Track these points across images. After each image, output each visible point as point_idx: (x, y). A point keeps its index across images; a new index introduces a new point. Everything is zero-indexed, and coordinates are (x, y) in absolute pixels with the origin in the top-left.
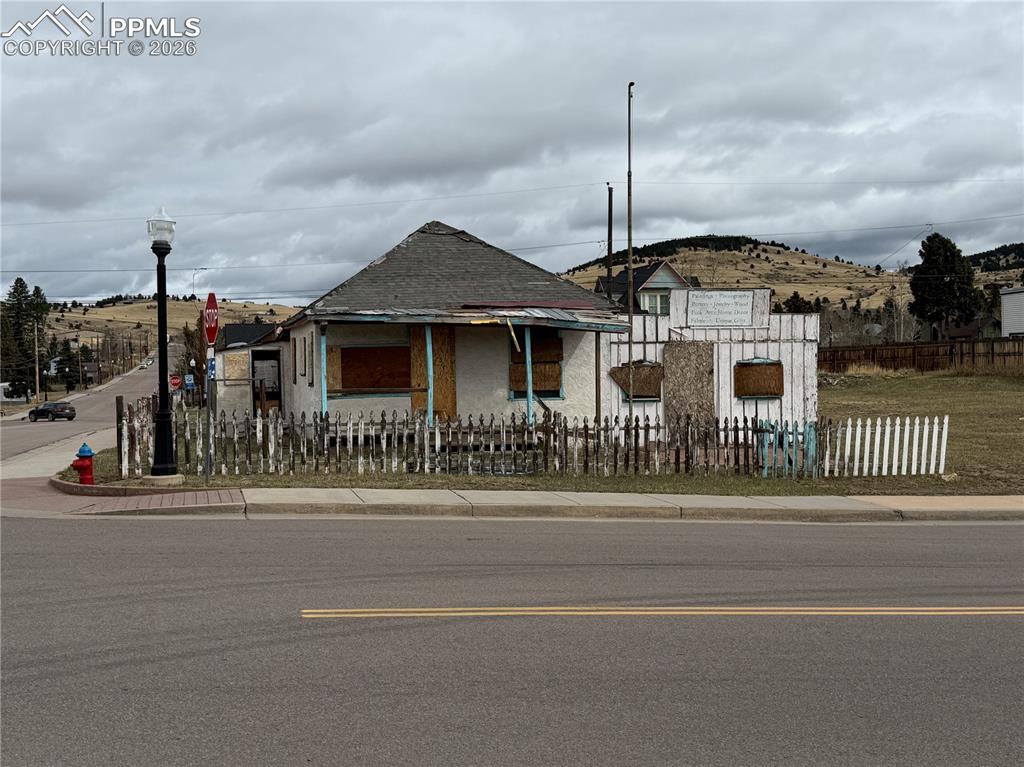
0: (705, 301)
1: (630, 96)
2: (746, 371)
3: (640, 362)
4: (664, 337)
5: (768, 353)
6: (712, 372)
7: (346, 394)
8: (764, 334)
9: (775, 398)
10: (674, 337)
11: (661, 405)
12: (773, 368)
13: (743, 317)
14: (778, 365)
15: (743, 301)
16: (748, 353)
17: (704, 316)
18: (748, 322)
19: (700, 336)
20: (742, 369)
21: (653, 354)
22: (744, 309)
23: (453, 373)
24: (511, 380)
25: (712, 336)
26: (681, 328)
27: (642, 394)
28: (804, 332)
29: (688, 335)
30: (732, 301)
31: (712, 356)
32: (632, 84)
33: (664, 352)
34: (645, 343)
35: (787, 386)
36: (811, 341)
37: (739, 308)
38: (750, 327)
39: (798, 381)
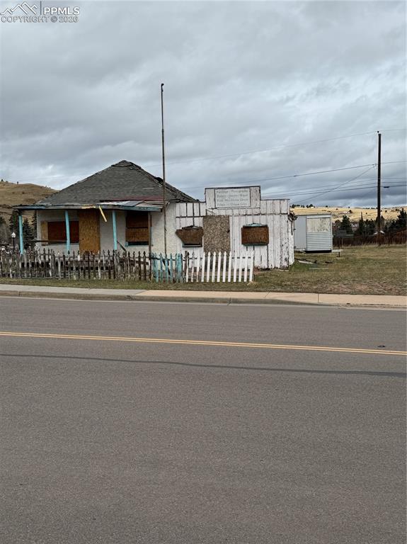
0: (224, 194)
1: (162, 91)
2: (247, 230)
3: (192, 226)
4: (203, 214)
5: (261, 221)
6: (229, 231)
7: (50, 243)
8: (257, 211)
9: (264, 245)
10: (209, 214)
11: (202, 248)
12: (263, 229)
13: (246, 202)
14: (266, 227)
15: (245, 194)
16: (249, 221)
17: (224, 202)
18: (248, 205)
19: (223, 213)
20: (246, 230)
21: (198, 222)
22: (245, 198)
23: (99, 233)
24: (126, 237)
25: (229, 212)
26: (213, 209)
27: (192, 243)
28: (281, 209)
29: (216, 212)
30: (238, 194)
31: (229, 223)
32: (162, 85)
33: (204, 221)
34: (194, 217)
35: (271, 238)
36: (284, 214)
37: (242, 197)
38: (250, 207)
39: (278, 236)
